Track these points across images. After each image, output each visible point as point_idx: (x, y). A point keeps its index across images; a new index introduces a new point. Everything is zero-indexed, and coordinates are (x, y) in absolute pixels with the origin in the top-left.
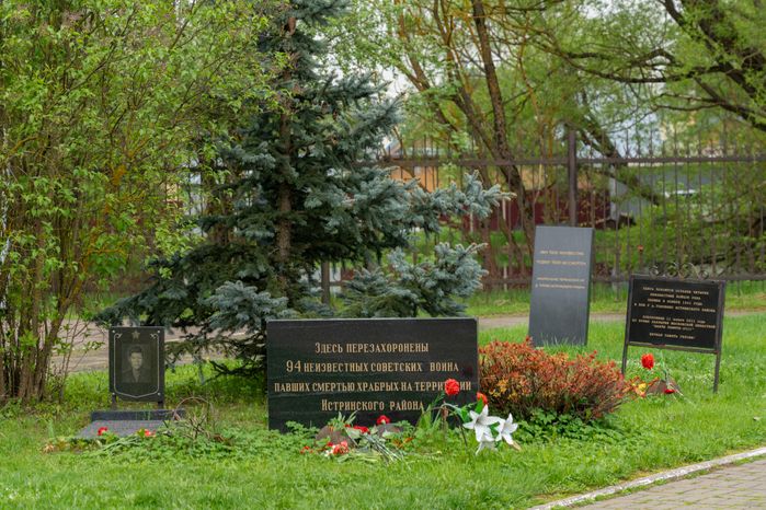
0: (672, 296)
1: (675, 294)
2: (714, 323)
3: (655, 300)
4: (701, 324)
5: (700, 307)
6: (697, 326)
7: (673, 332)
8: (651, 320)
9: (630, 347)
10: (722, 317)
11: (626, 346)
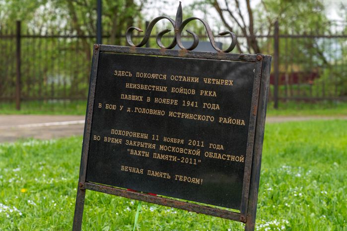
0: (165, 89)
1: (169, 84)
2: (242, 152)
3: (134, 98)
4: (216, 152)
5: (216, 114)
6: (210, 155)
7: (164, 166)
8: (124, 138)
9: (88, 193)
10: (259, 138)
11: (82, 190)
